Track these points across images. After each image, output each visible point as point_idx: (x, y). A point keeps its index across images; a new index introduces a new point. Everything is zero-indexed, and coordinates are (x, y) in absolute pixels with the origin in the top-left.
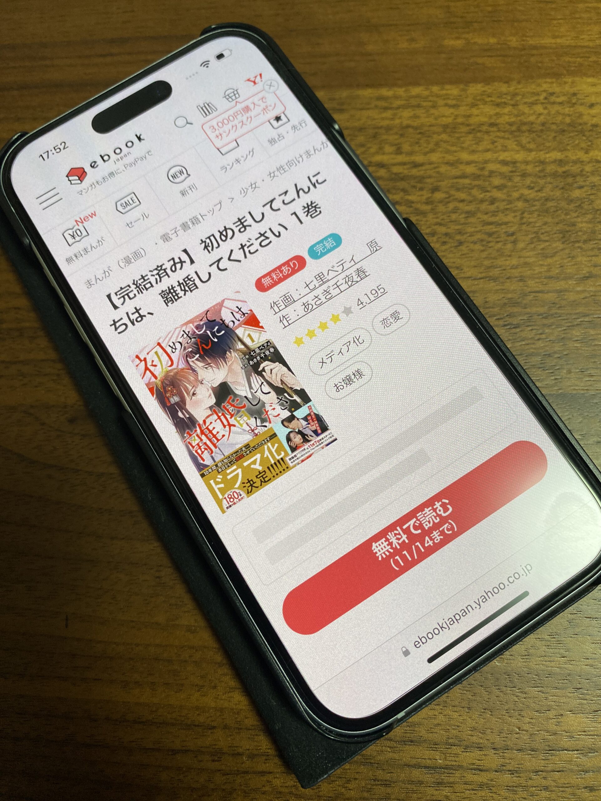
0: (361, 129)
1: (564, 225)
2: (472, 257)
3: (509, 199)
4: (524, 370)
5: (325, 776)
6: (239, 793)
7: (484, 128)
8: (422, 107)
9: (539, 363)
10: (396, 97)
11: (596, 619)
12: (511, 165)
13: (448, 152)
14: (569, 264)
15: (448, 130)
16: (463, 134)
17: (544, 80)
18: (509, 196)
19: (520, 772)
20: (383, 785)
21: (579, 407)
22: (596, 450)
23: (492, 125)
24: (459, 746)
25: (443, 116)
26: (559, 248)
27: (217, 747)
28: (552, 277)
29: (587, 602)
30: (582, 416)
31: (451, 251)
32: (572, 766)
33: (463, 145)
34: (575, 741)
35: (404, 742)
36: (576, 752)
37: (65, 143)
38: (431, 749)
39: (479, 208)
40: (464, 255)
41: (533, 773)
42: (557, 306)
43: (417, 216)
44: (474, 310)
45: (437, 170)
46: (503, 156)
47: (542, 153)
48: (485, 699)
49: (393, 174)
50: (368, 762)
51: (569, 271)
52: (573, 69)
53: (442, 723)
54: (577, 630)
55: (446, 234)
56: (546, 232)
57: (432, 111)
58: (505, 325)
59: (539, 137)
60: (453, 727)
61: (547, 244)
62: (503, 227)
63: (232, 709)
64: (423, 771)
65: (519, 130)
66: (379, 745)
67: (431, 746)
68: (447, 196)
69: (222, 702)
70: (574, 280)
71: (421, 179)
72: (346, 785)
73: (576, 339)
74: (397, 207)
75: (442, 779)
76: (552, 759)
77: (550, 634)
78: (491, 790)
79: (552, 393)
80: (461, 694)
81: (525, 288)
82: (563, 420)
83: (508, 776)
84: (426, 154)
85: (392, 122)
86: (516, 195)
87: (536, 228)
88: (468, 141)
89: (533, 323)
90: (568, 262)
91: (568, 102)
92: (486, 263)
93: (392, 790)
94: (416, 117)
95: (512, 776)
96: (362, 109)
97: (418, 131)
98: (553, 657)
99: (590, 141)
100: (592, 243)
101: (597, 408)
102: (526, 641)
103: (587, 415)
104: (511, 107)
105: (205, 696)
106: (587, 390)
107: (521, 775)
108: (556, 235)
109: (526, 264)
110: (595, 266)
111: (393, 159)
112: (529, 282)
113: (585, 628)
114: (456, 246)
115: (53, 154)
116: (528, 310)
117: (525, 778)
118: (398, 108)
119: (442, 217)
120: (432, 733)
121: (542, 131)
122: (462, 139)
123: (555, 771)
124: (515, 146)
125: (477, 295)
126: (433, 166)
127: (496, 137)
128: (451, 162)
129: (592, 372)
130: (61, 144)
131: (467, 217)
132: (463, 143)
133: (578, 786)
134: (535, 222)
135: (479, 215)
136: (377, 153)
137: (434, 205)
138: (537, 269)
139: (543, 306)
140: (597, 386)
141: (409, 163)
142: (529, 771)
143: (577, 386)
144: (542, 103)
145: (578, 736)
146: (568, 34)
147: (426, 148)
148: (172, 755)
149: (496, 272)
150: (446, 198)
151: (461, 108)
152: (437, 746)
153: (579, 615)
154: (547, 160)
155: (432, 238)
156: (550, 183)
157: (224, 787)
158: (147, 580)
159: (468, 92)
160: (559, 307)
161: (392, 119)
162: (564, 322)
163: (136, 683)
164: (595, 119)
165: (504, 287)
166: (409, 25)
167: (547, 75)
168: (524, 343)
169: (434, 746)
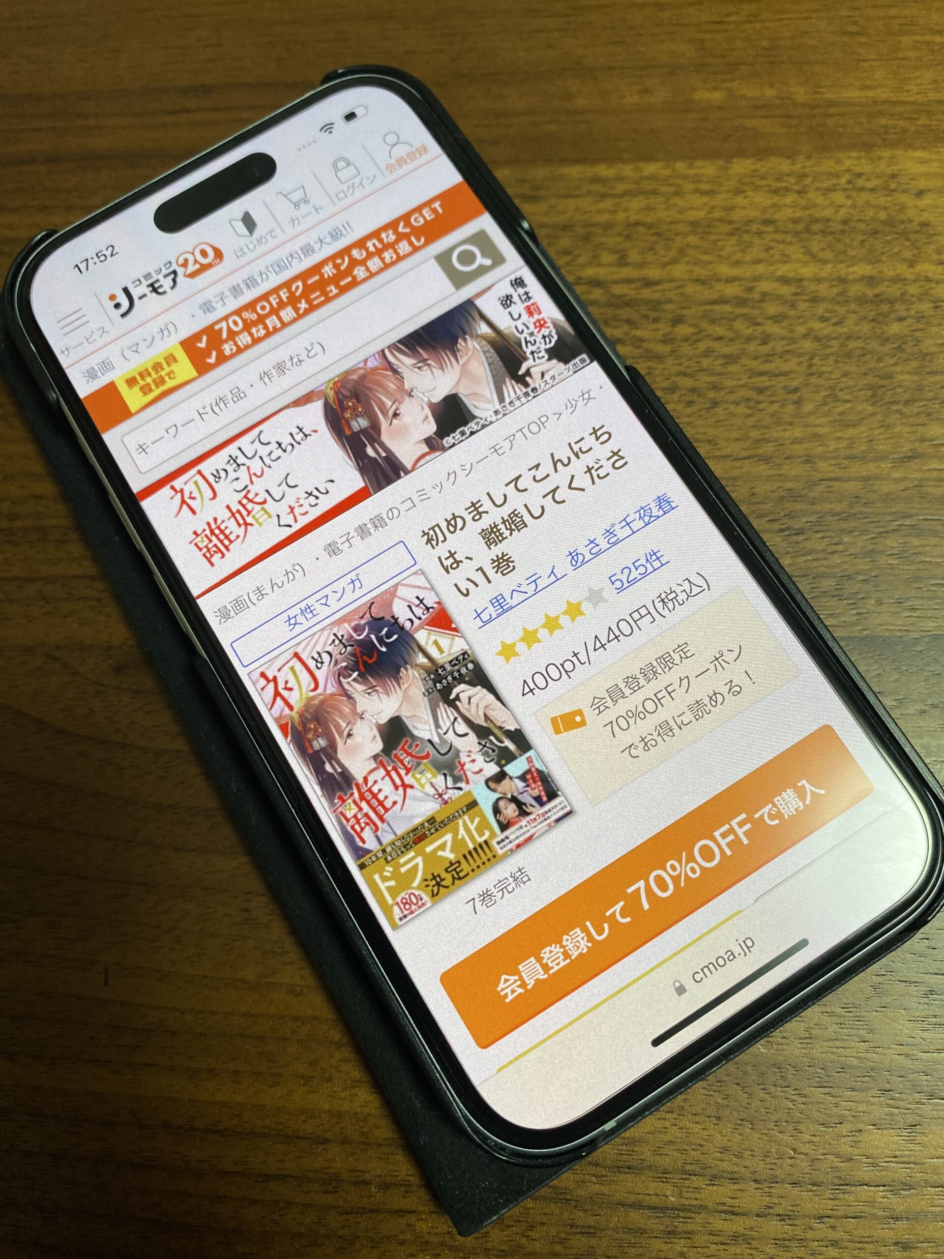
0: (565, 228)
1: (875, 377)
2: (732, 425)
3: (791, 335)
5: (495, 1218)
6: (365, 1241)
7: (754, 227)
8: (657, 194)
9: (833, 588)
10: (620, 179)
11: (916, 984)
12: (794, 285)
13: (698, 263)
14: (881, 437)
15: (699, 230)
16: (723, 236)
17: (847, 154)
18: (792, 331)
19: (795, 1218)
20: (584, 1233)
21: (894, 657)
23: (767, 222)
24: (702, 1175)
25: (691, 208)
26: (866, 413)
27: (331, 1171)
28: (856, 457)
29: (903, 957)
30: (899, 671)
31: (701, 416)
32: (876, 1210)
33: (722, 253)
34: (880, 1171)
35: (618, 1168)
36: (881, 1188)
37: (113, 247)
38: (658, 1180)
39: (744, 350)
40: (719, 421)
41: (815, 1219)
42: (863, 501)
43: (650, 361)
44: (732, 508)
45: (680, 291)
46: (783, 270)
47: (842, 265)
48: (743, 1104)
49: (614, 296)
50: (562, 1198)
51: (881, 447)
52: (891, 136)
53: (676, 1140)
54: (886, 1000)
55: (693, 390)
56: (848, 388)
57: (676, 200)
58: (782, 530)
59: (839, 241)
60: (693, 1147)
61: (849, 405)
62: (782, 378)
63: (357, 1113)
64: (646, 1214)
65: (807, 230)
66: (578, 1171)
67: (658, 1175)
68: (696, 331)
69: (340, 1102)
70: (888, 461)
71: (656, 305)
72: (528, 1233)
73: (891, 552)
74: (616, 348)
75: (675, 1227)
76: (843, 1199)
77: (843, 1005)
78: (750, 1244)
79: (852, 635)
80: (706, 1095)
81: (814, 473)
83: (776, 1223)
84: (664, 265)
85: (613, 216)
86: (801, 330)
87: (831, 382)
88: (729, 246)
89: (825, 528)
90: (881, 434)
91: (884, 188)
92: (755, 434)
93: (599, 1242)
94: (648, 209)
95: (783, 1223)
96: (567, 197)
97: (653, 231)
98: (848, 1042)
99: (917, 248)
100: (917, 404)
101: (922, 659)
102: (807, 1016)
103: (907, 670)
104: (795, 195)
105: (314, 1092)
106: (907, 631)
107: (797, 1222)
108: (862, 392)
109: (816, 436)
110: (922, 440)
111: (614, 273)
112: (820, 464)
113: (898, 998)
114: (709, 408)
115: (95, 263)
116: (818, 507)
117: (803, 1227)
118: (623, 195)
119: (687, 363)
120: (660, 1155)
121: (843, 232)
122: (719, 243)
123: (849, 1217)
124: (800, 256)
125: (740, 483)
126: (673, 285)
127: (771, 241)
128: (703, 278)
129: (916, 603)
130: (107, 249)
131: (727, 363)
132: (720, 250)
133: (884, 1239)
134: (831, 372)
135: (744, 361)
136: (588, 264)
137: (676, 345)
138: (833, 445)
139: (841, 501)
140: (921, 624)
141: (638, 280)
142: (809, 1216)
143: (892, 624)
144: (845, 190)
145: (885, 1164)
146: (886, 83)
147: (664, 256)
148: (263, 1181)
149: (768, 449)
150: (694, 334)
151: (717, 195)
152: (667, 1176)
153: (889, 977)
154: (851, 277)
155: (669, 396)
156: (855, 312)
157: (340, 1233)
158: (229, 915)
159: (731, 172)
160: (865, 503)
161: (614, 212)
162: (872, 525)
163: (210, 1070)
164: (926, 214)
165: (781, 472)
166: (641, 68)
167: (852, 147)
168: (810, 558)
169: (664, 1175)
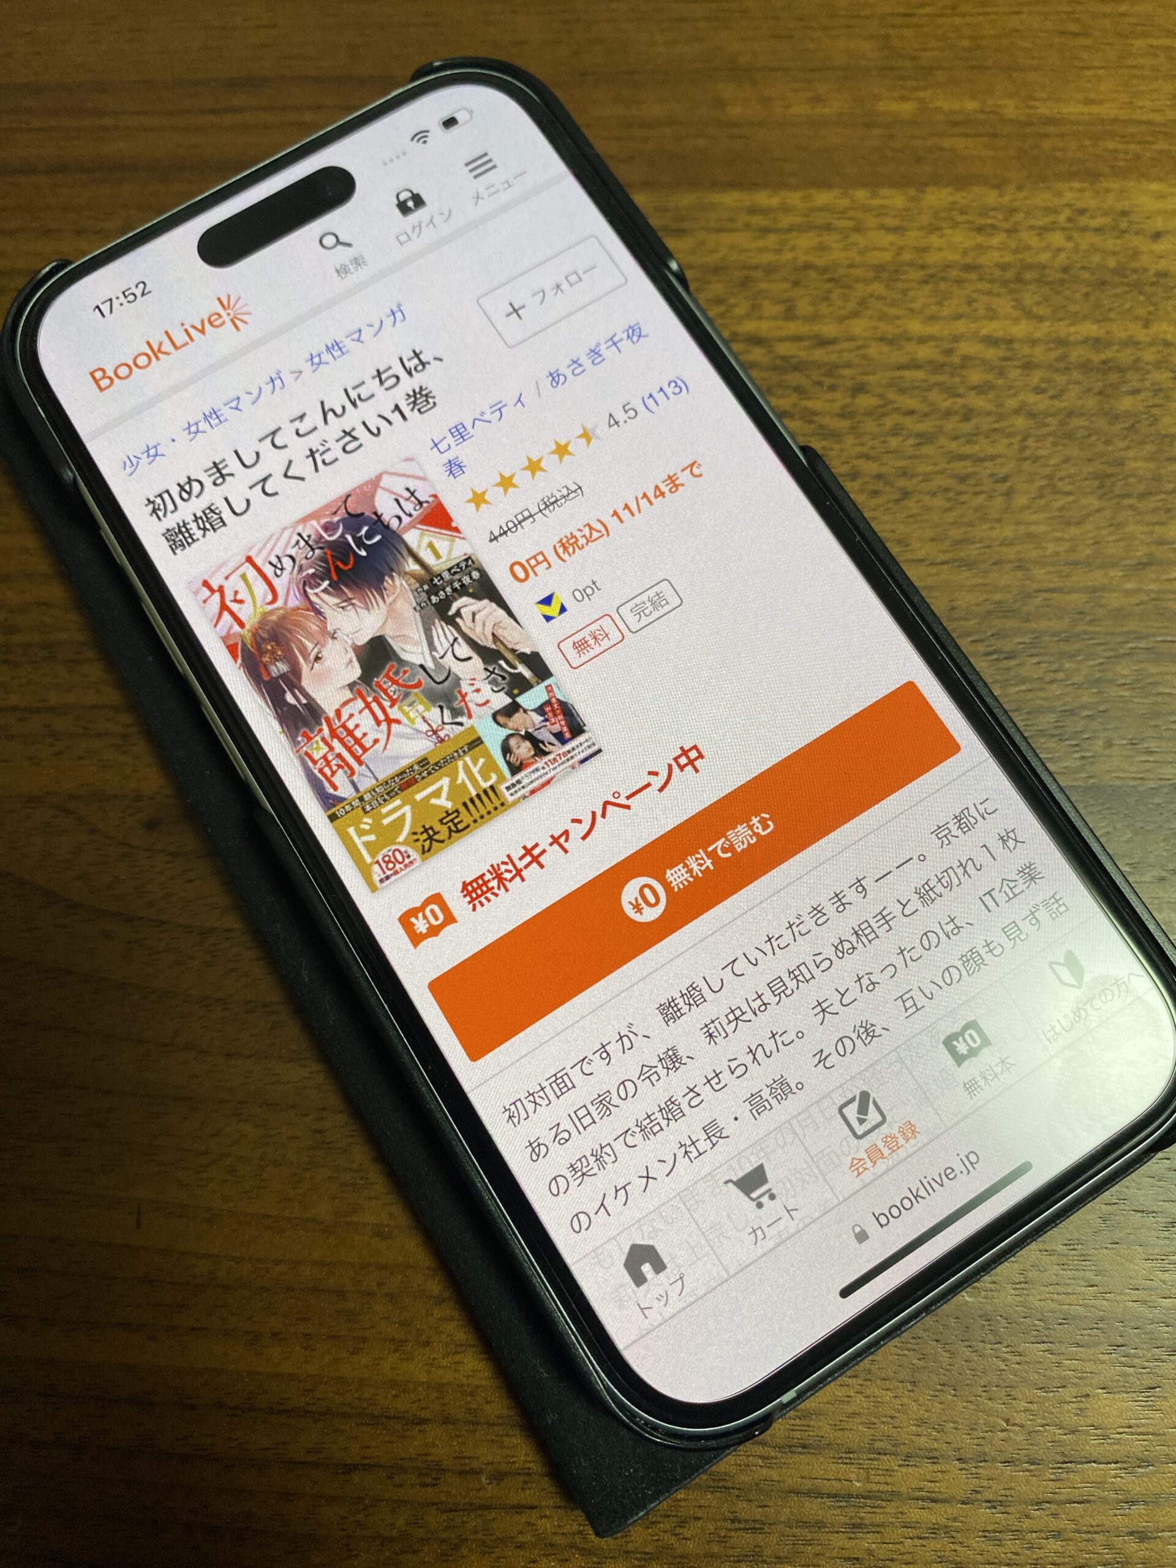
0: (717, 270)
1: (1103, 463)
2: (927, 521)
3: (1000, 410)
4: (1025, 739)
5: (641, 1514)
6: (474, 1546)
7: (954, 273)
8: (835, 229)
9: (1051, 725)
10: (785, 209)
11: (1154, 1215)
12: (1003, 347)
13: (883, 317)
14: (1110, 538)
15: (885, 275)
16: (914, 285)
17: (1068, 185)
18: (1001, 405)
19: (1008, 1504)
20: (747, 1529)
21: (1126, 812)
22: (1157, 893)
23: (968, 268)
24: (894, 1455)
25: (875, 249)
26: (1091, 508)
27: (430, 1458)
28: (1079, 563)
29: (1139, 1181)
30: (1132, 828)
31: (888, 509)
32: (1106, 1493)
33: (913, 306)
34: (1111, 1444)
35: (789, 1448)
36: (1113, 1465)
37: (144, 283)
38: (840, 1461)
39: (940, 427)
40: (912, 516)
41: (1032, 1505)
42: (1088, 618)
43: (824, 439)
44: (934, 626)
45: (862, 352)
46: (989, 328)
47: (1061, 323)
48: (944, 1365)
49: (779, 357)
50: (721, 1486)
51: (1111, 551)
52: (1121, 164)
53: (862, 1411)
54: (1118, 1235)
55: (879, 477)
56: (1069, 476)
57: (855, 238)
58: (989, 654)
59: (1057, 293)
60: (884, 1419)
61: (1071, 498)
62: (988, 464)
63: (461, 1386)
64: (824, 1503)
65: (1018, 279)
66: (742, 1453)
67: (840, 1455)
68: (881, 403)
69: (441, 1372)
70: (1120, 568)
71: (831, 369)
72: (679, 1530)
73: (1122, 681)
74: (786, 421)
75: (861, 1518)
76: (1067, 1480)
77: (1067, 1242)
78: (953, 1537)
79: (1076, 784)
80: (899, 1355)
81: (1028, 582)
82: (1097, 835)
83: (984, 1512)
84: (841, 320)
85: (777, 257)
86: (1011, 403)
87: (1049, 469)
88: (922, 297)
89: (1042, 651)
90: (1110, 534)
91: (1115, 228)
92: (954, 533)
93: (767, 1540)
94: (822, 248)
95: (994, 1511)
96: (719, 230)
97: (827, 276)
98: (1072, 1286)
99: (1155, 304)
100: (1153, 498)
101: (1161, 814)
102: (1023, 1255)
103: (1142, 828)
104: (1004, 235)
105: (407, 1359)
106: (1142, 779)
107: (1011, 1510)
108: (1087, 482)
109: (1030, 536)
110: (1160, 543)
111: (778, 328)
112: (1035, 572)
113: (1133, 1231)
114: (898, 500)
115: (121, 304)
116: (1033, 625)
117: (1018, 1516)
118: (789, 230)
119: (871, 443)
120: (842, 1429)
121: (1062, 282)
122: (911, 294)
123: (1074, 1502)
124: (1011, 310)
125: (937, 594)
126: (854, 344)
127: (975, 291)
128: (890, 337)
129: (1152, 745)
130: (137, 286)
131: (919, 444)
132: (911, 302)
133: (1117, 1528)
134: (1048, 457)
135: (942, 441)
136: (748, 316)
137: (856, 420)
138: (1051, 548)
139: (1060, 618)
140: (1160, 771)
141: (809, 337)
142: (1025, 1503)
143: (1124, 771)
144: (1064, 229)
145: (1118, 1436)
146: (1115, 96)
147: (840, 308)
148: (343, 1473)
149: (972, 551)
150: (880, 406)
151: (909, 233)
152: (852, 1456)
153: (1123, 1207)
154: (1072, 339)
155: (852, 484)
156: (1077, 383)
157: (444, 1536)
158: (296, 1138)
159: (923, 203)
160: (1090, 621)
161: (779, 251)
162: (1099, 648)
163: (274, 1335)
164: (1163, 262)
165: (987, 581)
166: (812, 70)
167: (1072, 175)
168: (1023, 688)
169: (846, 1455)
